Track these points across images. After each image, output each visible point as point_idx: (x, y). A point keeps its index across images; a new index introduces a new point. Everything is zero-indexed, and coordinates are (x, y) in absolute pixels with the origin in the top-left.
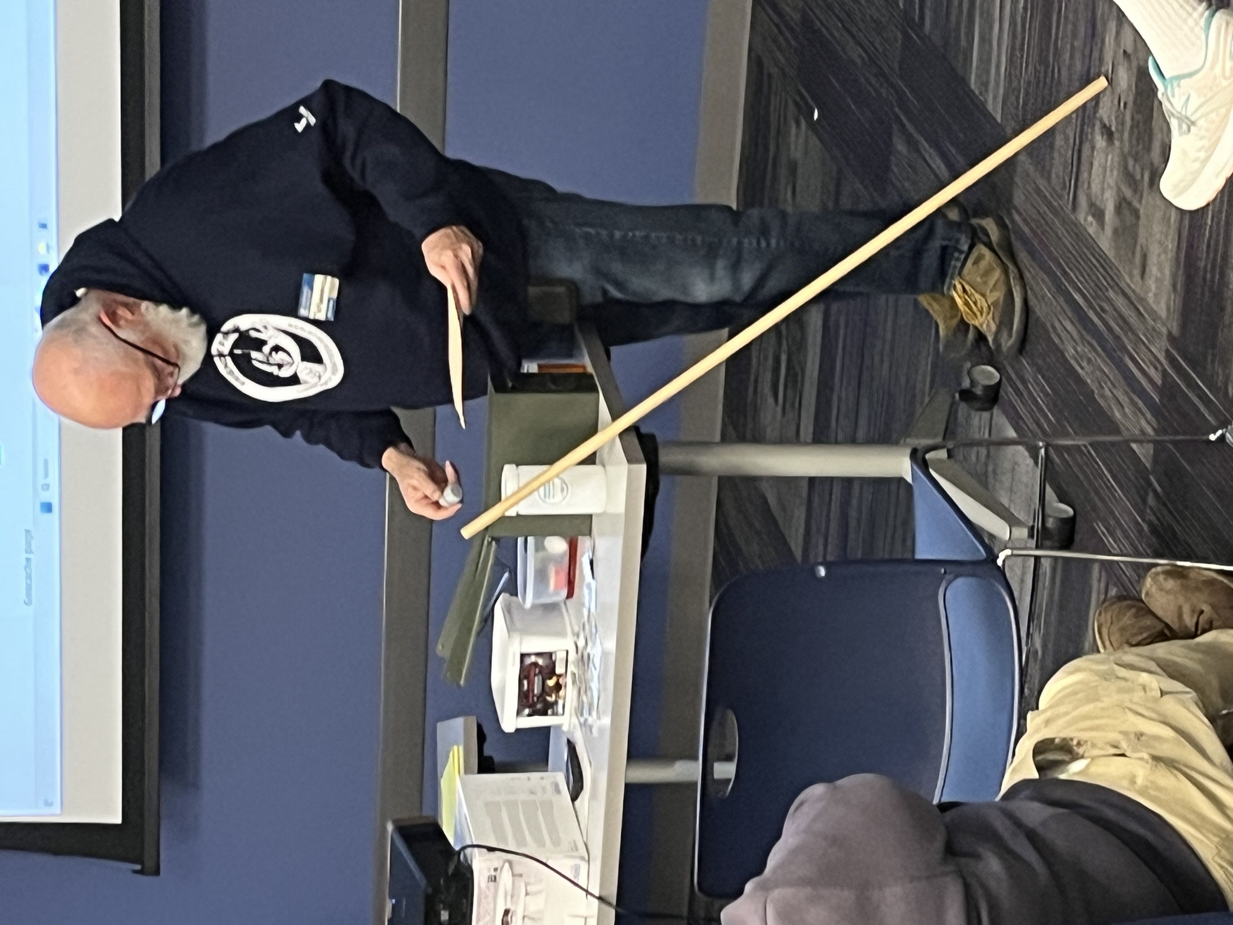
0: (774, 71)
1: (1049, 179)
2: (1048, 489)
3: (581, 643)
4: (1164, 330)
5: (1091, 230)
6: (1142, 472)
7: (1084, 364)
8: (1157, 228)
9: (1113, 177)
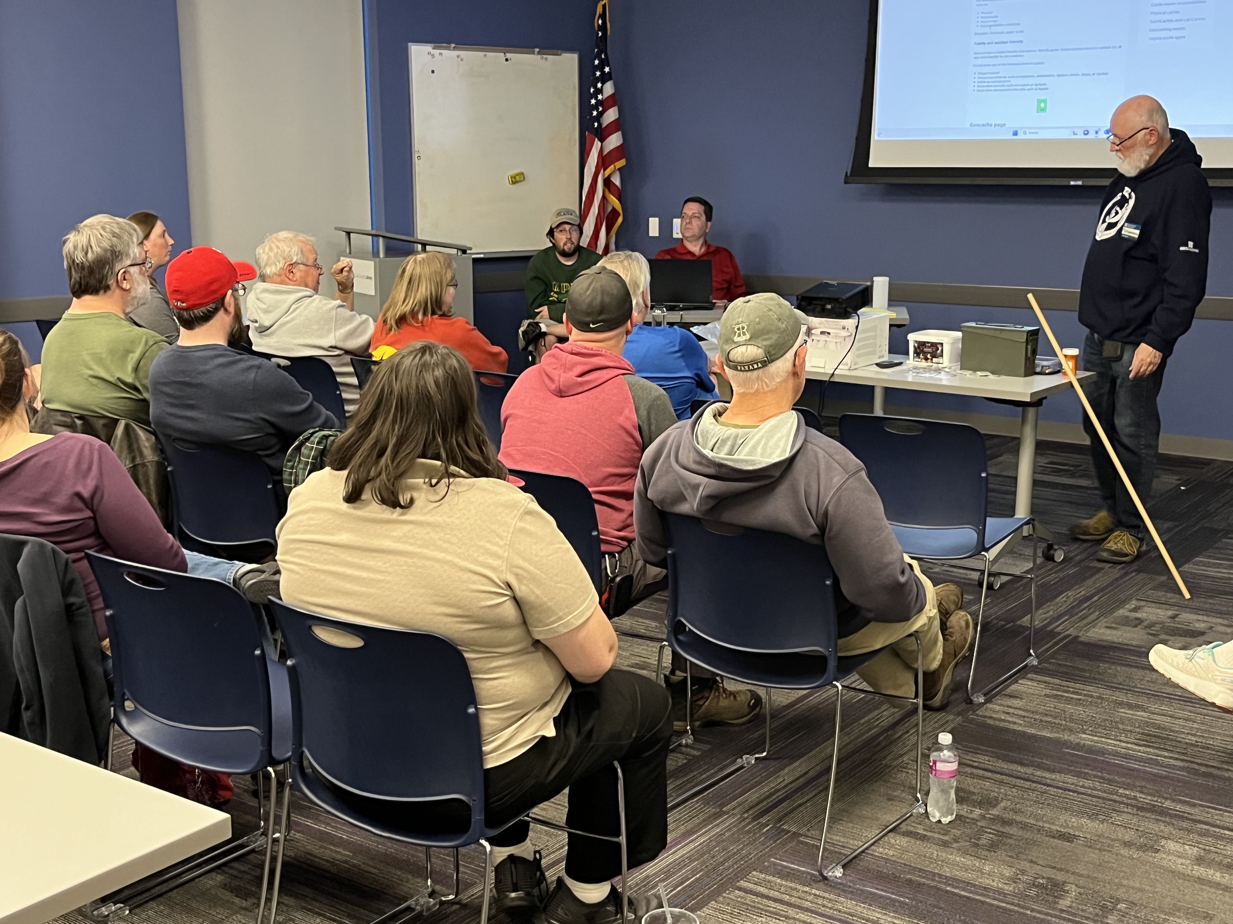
0: (1205, 470)
1: (1151, 589)
2: (1010, 577)
3: (947, 370)
4: (1080, 634)
5: (1127, 606)
6: (1014, 621)
7: (1064, 599)
8: (1128, 635)
9: (1153, 618)
